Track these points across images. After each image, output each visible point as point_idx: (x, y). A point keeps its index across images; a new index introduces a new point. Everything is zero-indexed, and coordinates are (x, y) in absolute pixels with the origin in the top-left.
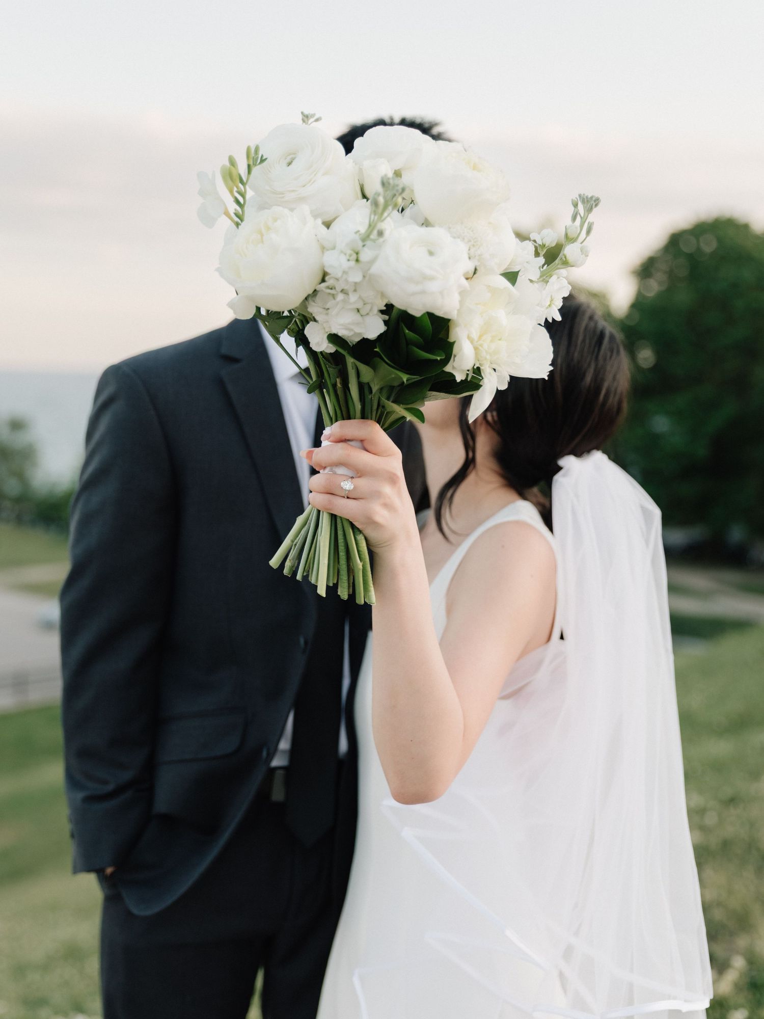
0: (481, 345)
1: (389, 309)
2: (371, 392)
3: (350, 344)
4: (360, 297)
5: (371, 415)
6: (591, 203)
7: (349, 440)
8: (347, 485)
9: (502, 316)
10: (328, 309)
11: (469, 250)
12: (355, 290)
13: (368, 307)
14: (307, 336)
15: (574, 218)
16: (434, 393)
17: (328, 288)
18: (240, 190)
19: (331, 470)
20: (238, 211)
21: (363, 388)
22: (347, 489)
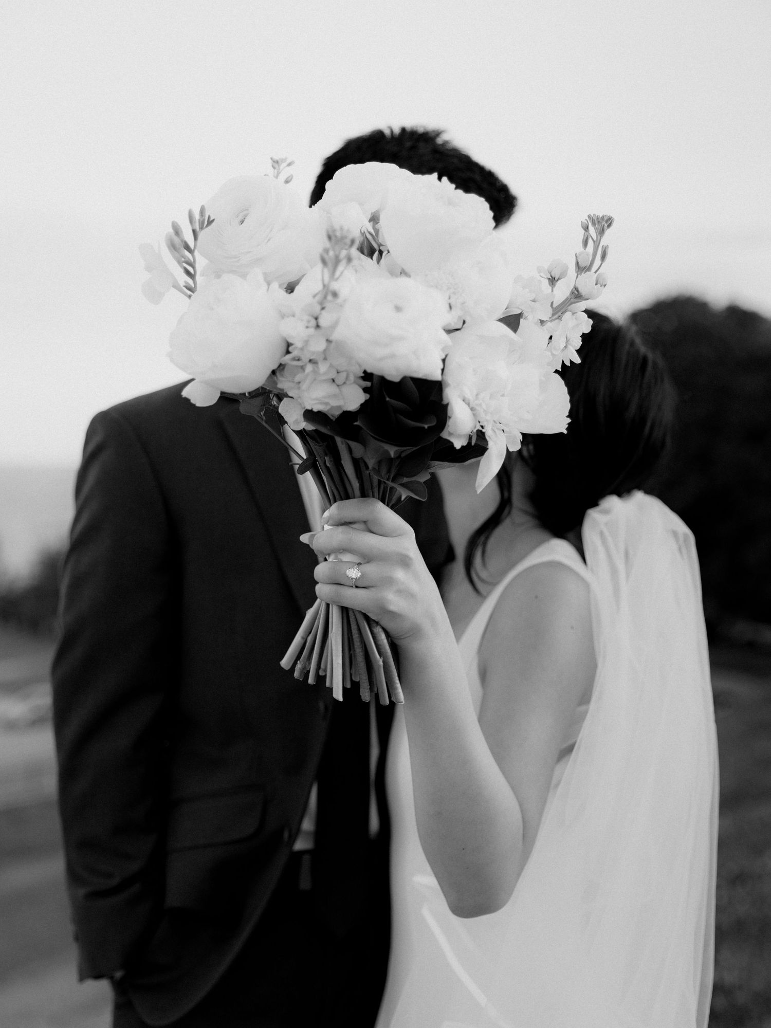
0: (480, 405)
1: (367, 376)
2: (367, 468)
3: (332, 418)
4: (331, 366)
5: (373, 492)
6: (603, 223)
7: (350, 523)
8: (354, 573)
9: (502, 369)
10: (299, 383)
11: (449, 298)
12: (325, 359)
13: (344, 375)
14: (282, 415)
15: (585, 243)
16: (437, 463)
17: (294, 359)
18: (187, 259)
19: (336, 558)
20: (187, 283)
21: (358, 464)
22: (354, 577)
